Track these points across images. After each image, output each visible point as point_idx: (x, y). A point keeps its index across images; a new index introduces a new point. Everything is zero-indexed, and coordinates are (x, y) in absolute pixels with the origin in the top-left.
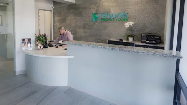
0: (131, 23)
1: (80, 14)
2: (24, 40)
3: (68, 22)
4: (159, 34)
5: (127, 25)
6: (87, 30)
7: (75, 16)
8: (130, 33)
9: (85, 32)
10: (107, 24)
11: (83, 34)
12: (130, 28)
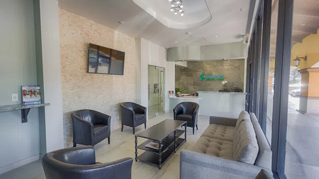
0: (226, 82)
1: (191, 75)
2: (170, 92)
3: (181, 81)
4: (241, 88)
5: (223, 83)
6: (196, 87)
7: (187, 76)
8: (225, 88)
9: (195, 88)
10: (210, 82)
11: (194, 90)
12: (225, 85)
